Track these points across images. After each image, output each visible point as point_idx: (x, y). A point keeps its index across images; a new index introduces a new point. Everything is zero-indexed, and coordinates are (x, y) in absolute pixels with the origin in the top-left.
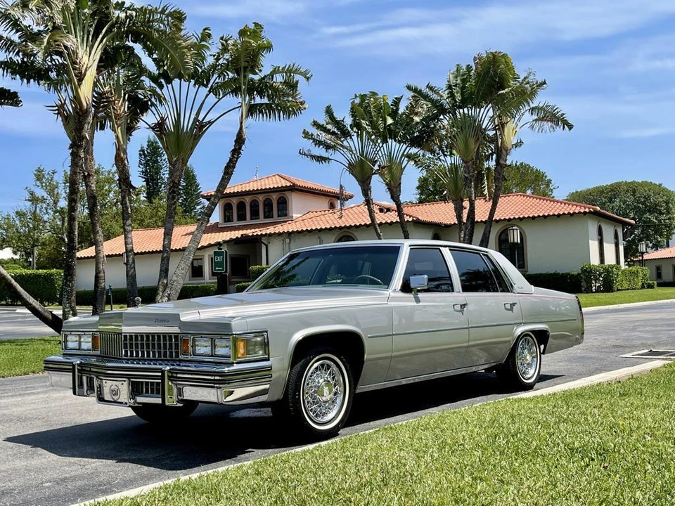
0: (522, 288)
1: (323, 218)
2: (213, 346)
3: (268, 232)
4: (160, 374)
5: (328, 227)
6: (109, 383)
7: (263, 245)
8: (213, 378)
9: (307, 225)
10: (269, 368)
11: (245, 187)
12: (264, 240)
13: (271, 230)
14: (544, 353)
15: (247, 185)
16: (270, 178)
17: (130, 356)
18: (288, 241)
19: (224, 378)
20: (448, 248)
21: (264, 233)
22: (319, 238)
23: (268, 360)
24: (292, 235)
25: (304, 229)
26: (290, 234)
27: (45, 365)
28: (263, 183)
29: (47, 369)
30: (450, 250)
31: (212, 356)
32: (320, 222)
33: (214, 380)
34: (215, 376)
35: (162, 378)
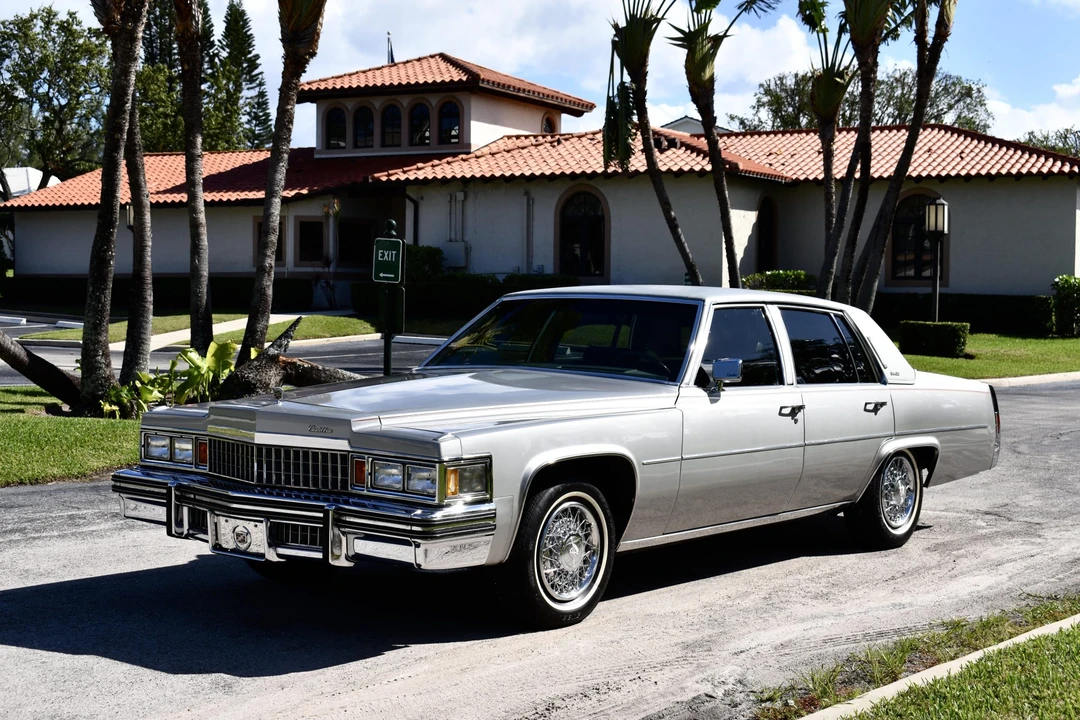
0: (897, 374)
1: (533, 150)
2: (406, 476)
3: (421, 175)
4: (321, 515)
5: (548, 173)
6: (233, 522)
7: (407, 201)
8: (409, 528)
9: (504, 166)
10: (492, 516)
11: (374, 76)
12: (411, 192)
13: (426, 172)
14: (927, 485)
15: (378, 73)
16: (424, 62)
17: (267, 482)
18: (460, 196)
19: (426, 529)
20: (776, 306)
21: (412, 178)
22: (527, 193)
23: (490, 501)
24: (471, 185)
25: (498, 174)
26: (466, 183)
27: (113, 483)
28: (411, 72)
29: (116, 489)
30: (780, 308)
31: (404, 491)
32: (531, 162)
33: (411, 531)
34: (412, 525)
35: (325, 520)
